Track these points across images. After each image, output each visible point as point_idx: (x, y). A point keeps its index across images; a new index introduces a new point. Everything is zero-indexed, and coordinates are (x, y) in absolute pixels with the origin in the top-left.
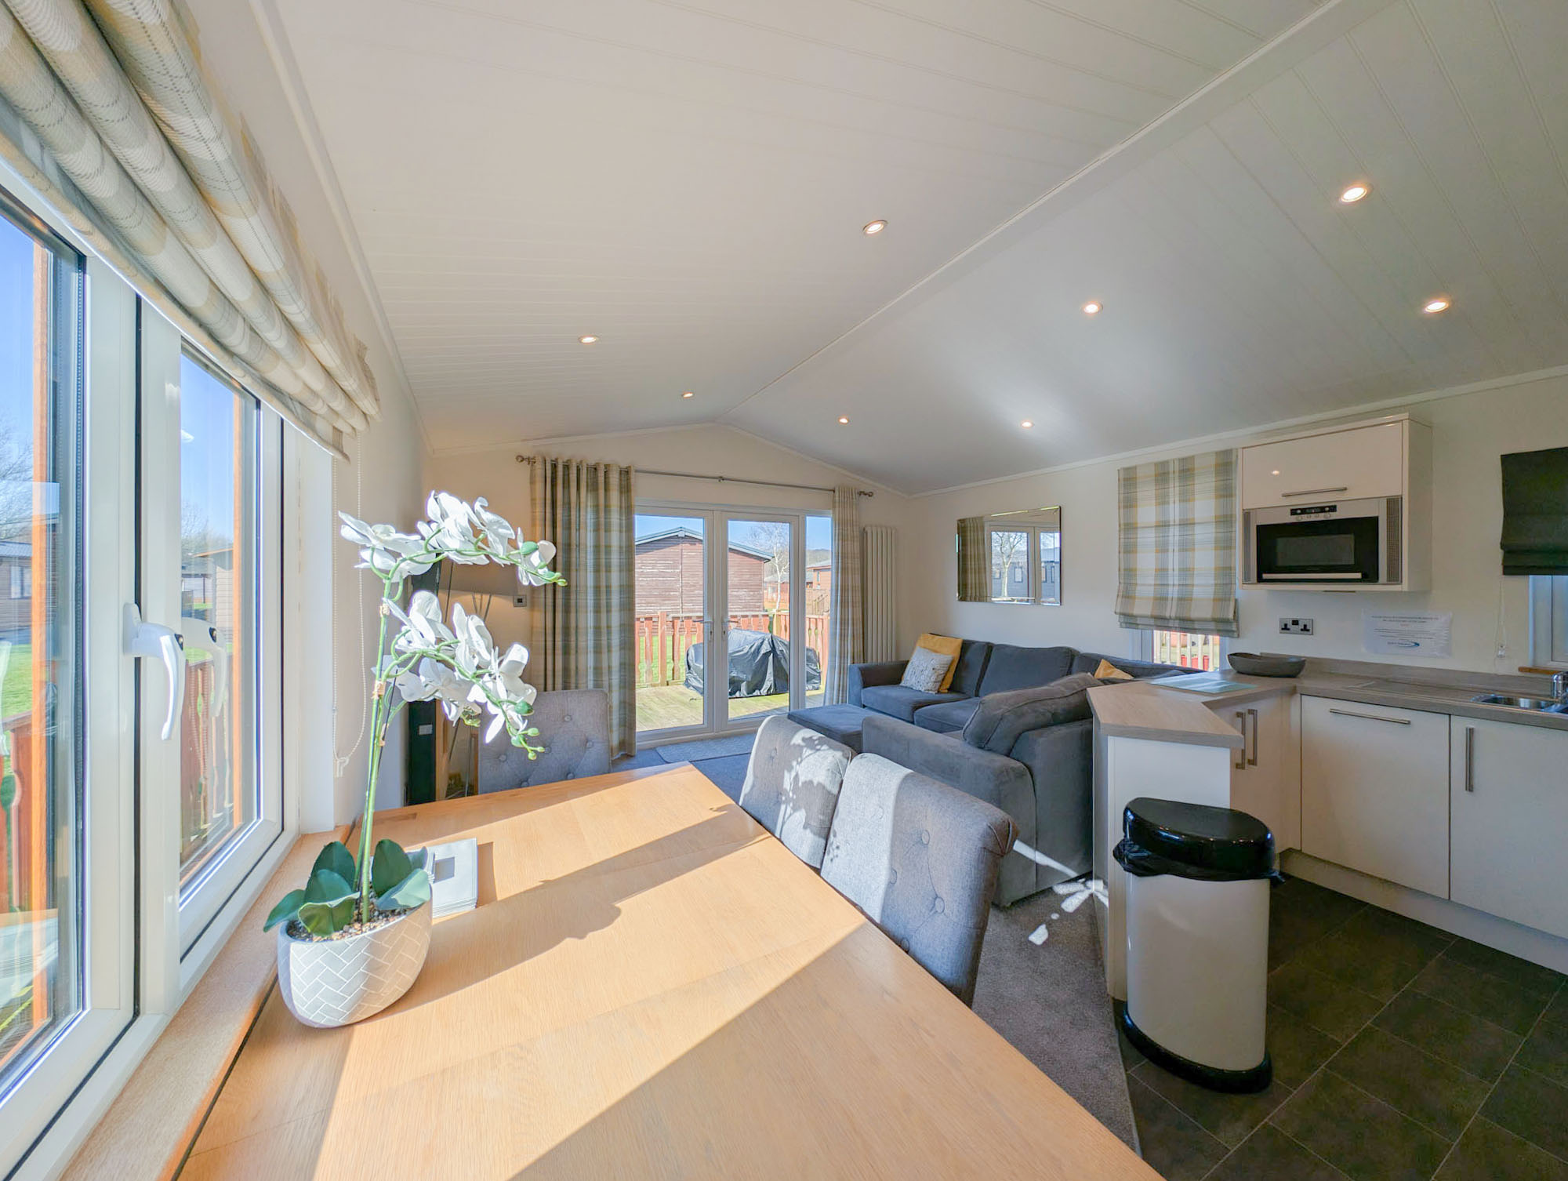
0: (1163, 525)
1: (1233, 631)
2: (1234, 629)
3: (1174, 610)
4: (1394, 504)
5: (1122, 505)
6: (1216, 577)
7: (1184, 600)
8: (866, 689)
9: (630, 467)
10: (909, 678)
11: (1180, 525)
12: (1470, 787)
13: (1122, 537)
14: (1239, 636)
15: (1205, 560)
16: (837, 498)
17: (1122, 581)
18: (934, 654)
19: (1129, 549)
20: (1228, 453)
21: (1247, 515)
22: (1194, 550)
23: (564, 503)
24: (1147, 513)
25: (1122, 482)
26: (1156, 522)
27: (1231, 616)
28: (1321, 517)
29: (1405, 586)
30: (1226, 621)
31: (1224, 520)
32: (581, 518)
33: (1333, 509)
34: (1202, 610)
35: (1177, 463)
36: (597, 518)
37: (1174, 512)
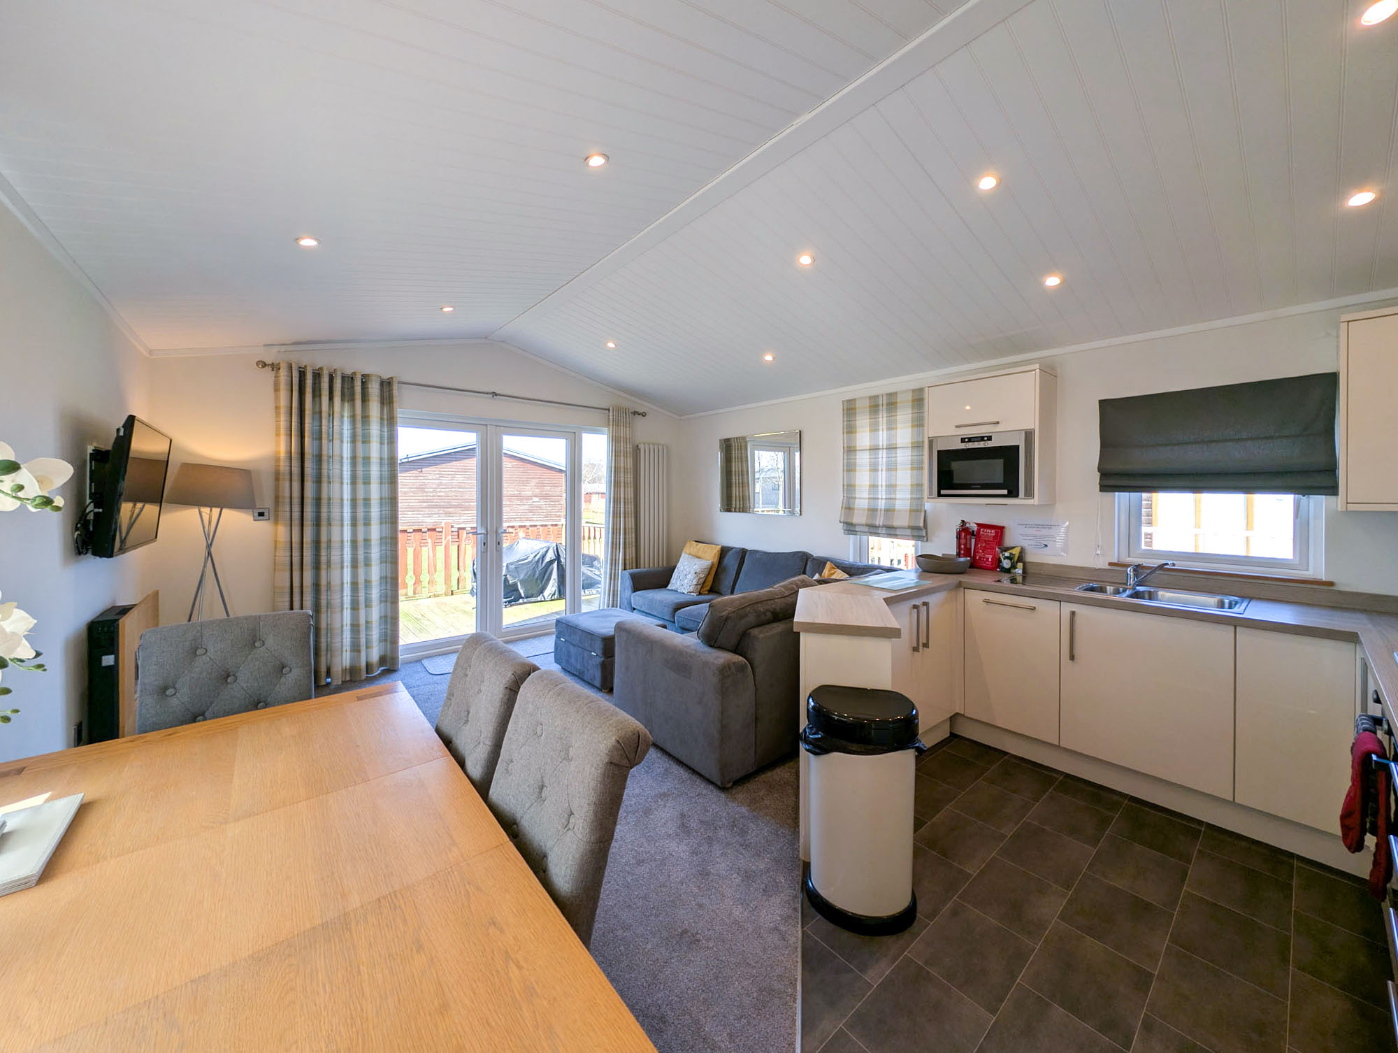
0: (874, 449)
1: (924, 537)
2: (924, 535)
3: (882, 519)
4: (1029, 435)
5: (845, 430)
6: (912, 492)
7: (889, 511)
8: (635, 594)
9: (392, 378)
10: (675, 583)
11: (886, 449)
12: (1072, 658)
13: (845, 458)
14: (927, 540)
15: (904, 478)
16: (611, 417)
17: (845, 495)
18: (696, 559)
19: (850, 468)
20: (921, 390)
21: (931, 442)
22: (896, 469)
23: (314, 413)
24: (863, 439)
25: (845, 412)
26: (870, 446)
27: (922, 525)
28: (981, 445)
29: (1035, 501)
30: (918, 528)
31: (917, 446)
32: (335, 427)
33: (990, 438)
34: (902, 520)
35: (885, 398)
36: (354, 428)
37: (883, 438)
